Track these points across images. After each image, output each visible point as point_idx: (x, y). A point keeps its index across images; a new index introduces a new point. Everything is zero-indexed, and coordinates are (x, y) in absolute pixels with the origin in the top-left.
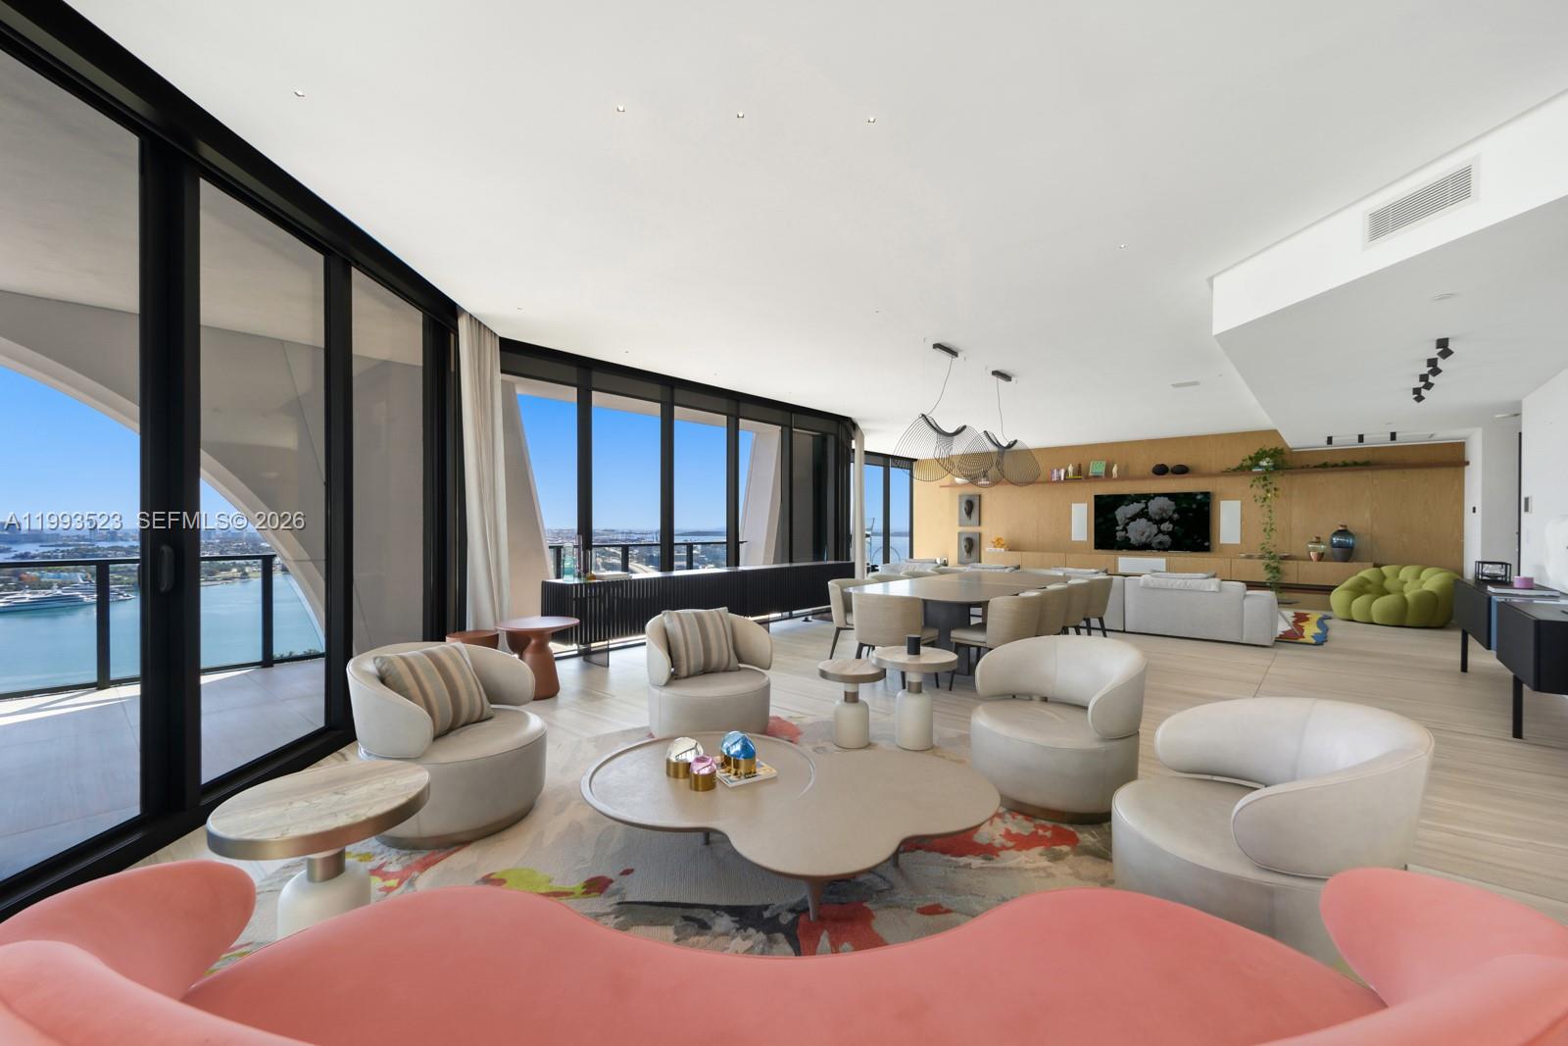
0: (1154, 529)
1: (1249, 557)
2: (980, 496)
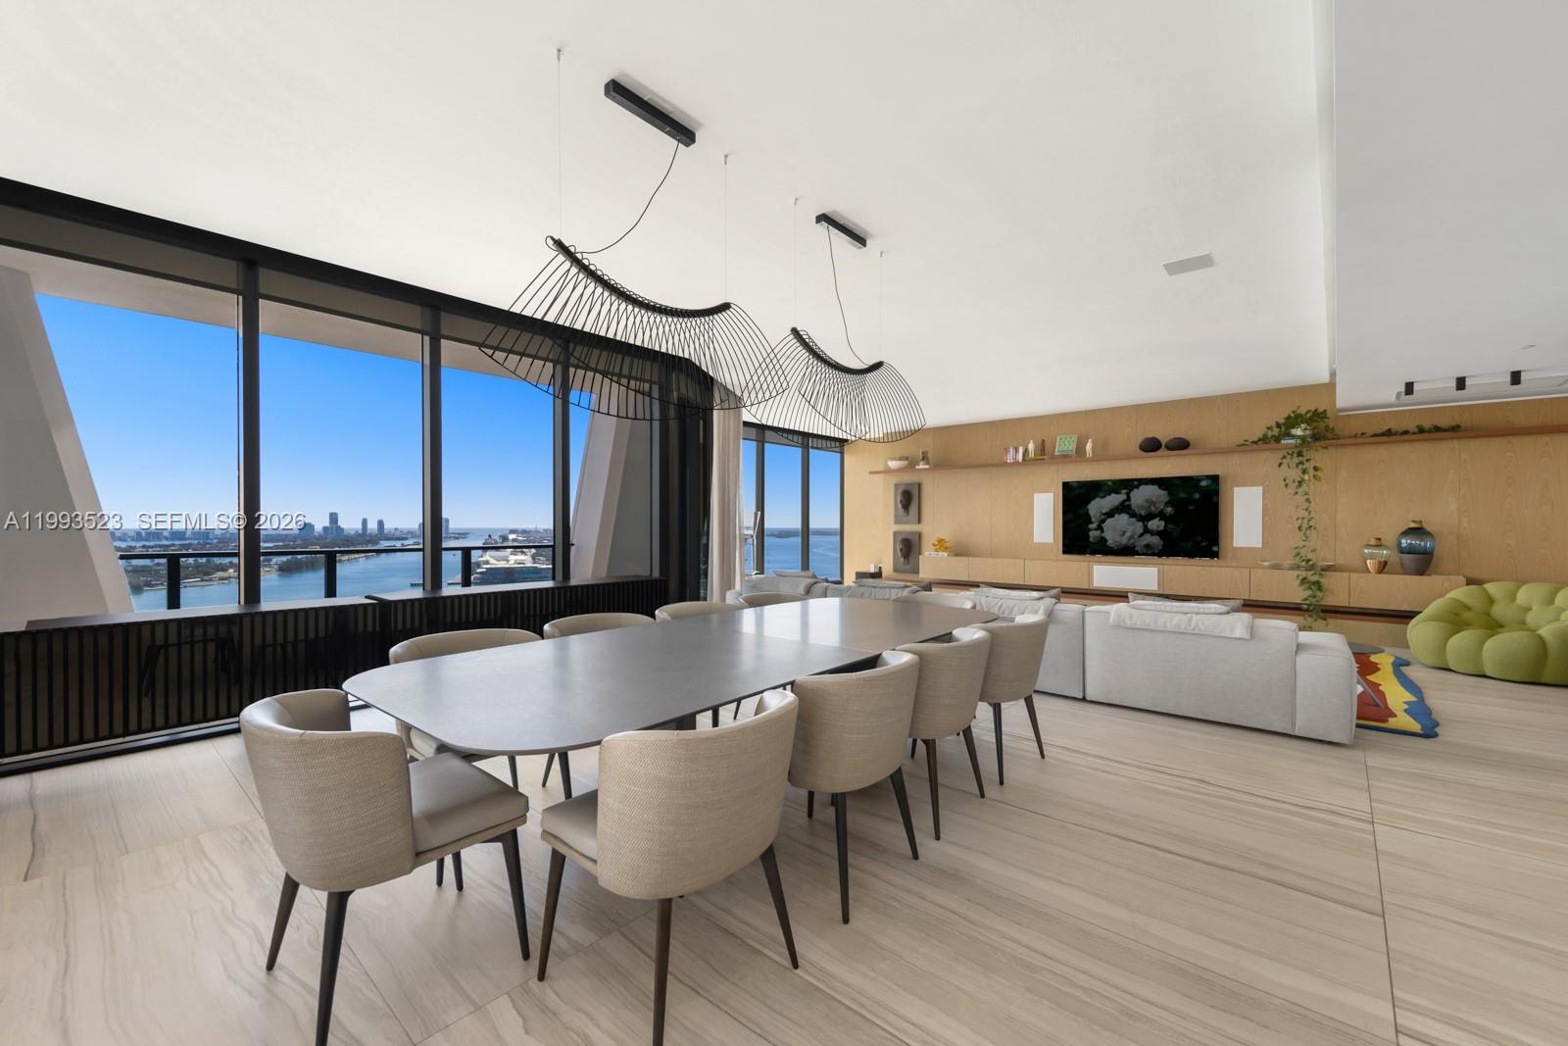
0: (1139, 527)
1: (1276, 567)
2: (919, 485)
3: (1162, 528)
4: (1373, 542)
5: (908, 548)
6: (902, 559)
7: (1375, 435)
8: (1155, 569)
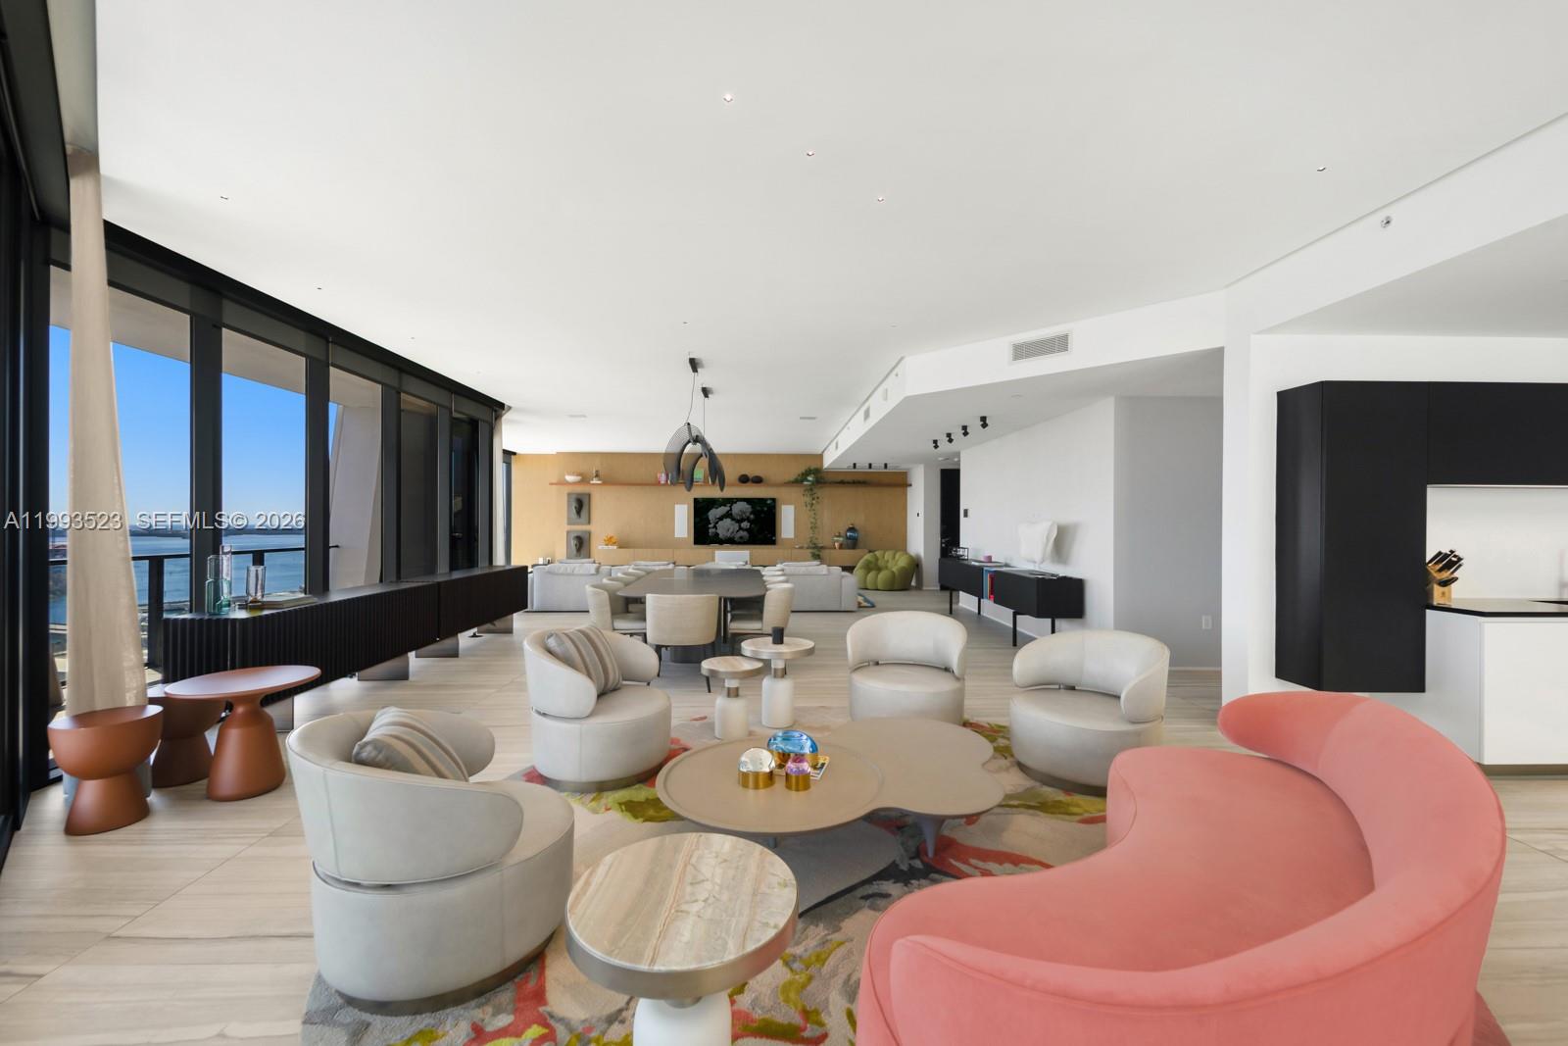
0: (736, 527)
1: (801, 548)
2: (589, 495)
3: (748, 527)
4: (837, 532)
7: (838, 483)
8: (748, 552)
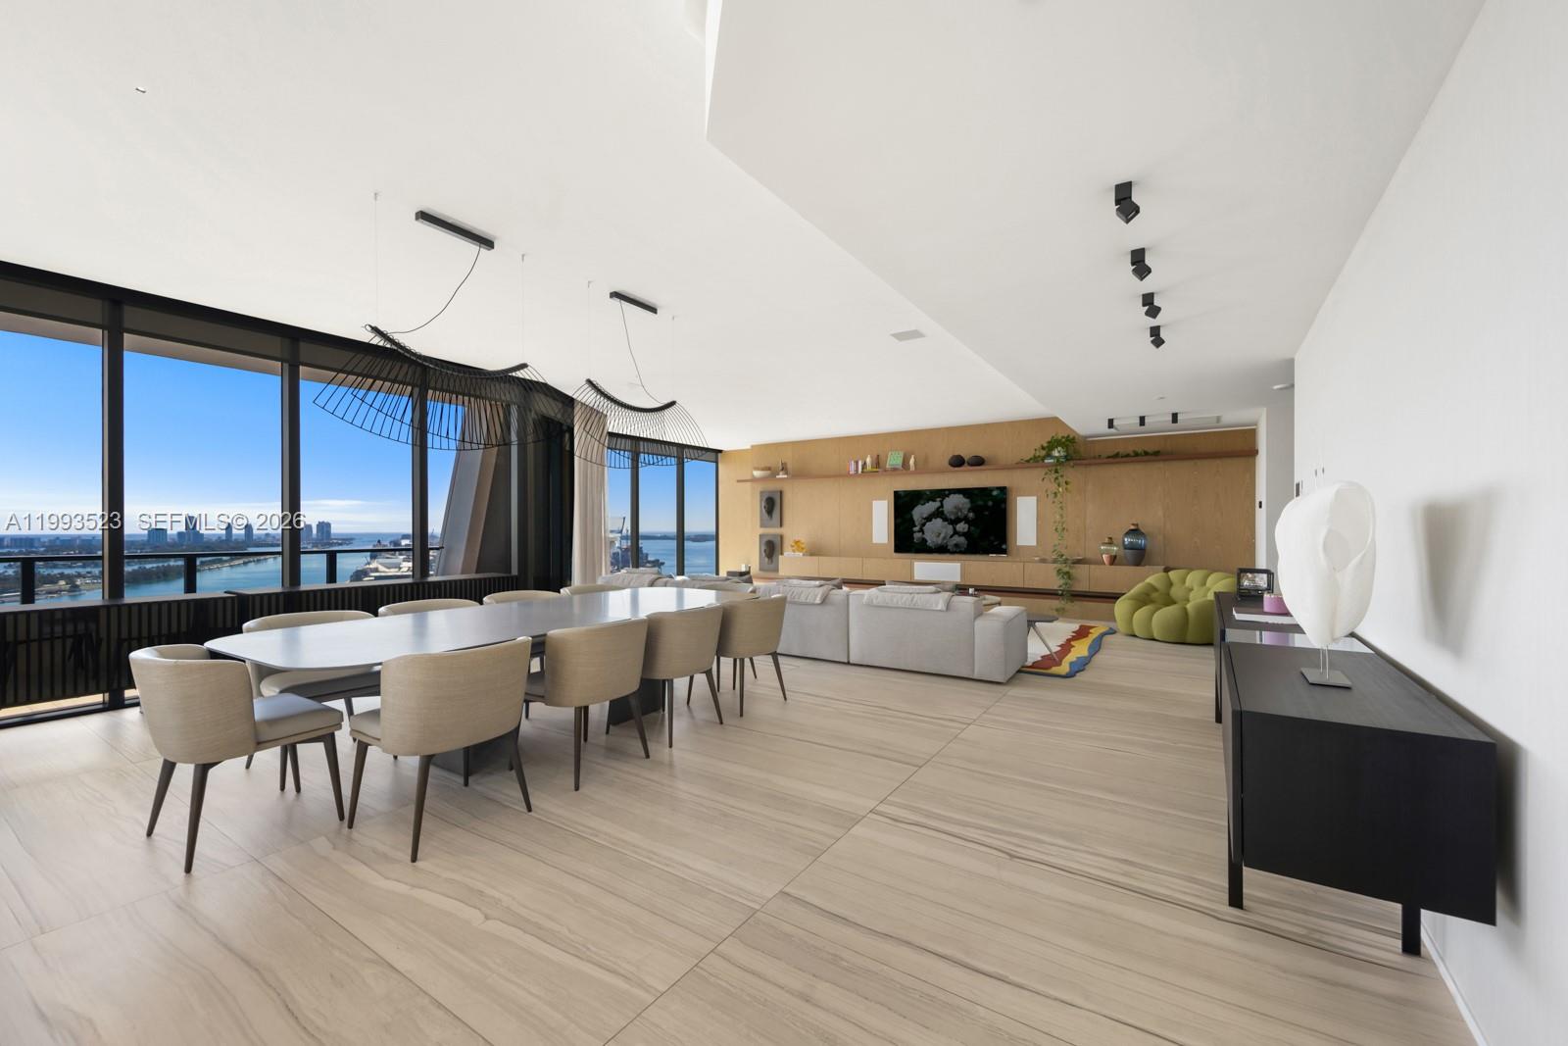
0: (950, 529)
1: (1043, 561)
2: (781, 492)
3: (966, 530)
4: (1107, 540)
5: (771, 549)
6: (767, 559)
7: (1109, 457)
8: (959, 564)
